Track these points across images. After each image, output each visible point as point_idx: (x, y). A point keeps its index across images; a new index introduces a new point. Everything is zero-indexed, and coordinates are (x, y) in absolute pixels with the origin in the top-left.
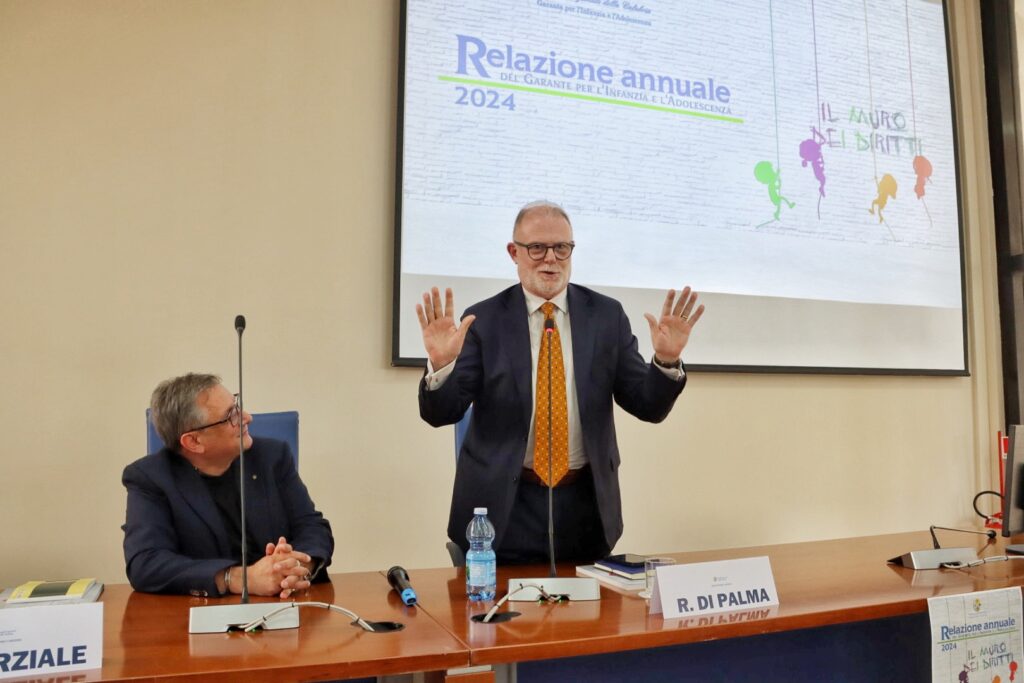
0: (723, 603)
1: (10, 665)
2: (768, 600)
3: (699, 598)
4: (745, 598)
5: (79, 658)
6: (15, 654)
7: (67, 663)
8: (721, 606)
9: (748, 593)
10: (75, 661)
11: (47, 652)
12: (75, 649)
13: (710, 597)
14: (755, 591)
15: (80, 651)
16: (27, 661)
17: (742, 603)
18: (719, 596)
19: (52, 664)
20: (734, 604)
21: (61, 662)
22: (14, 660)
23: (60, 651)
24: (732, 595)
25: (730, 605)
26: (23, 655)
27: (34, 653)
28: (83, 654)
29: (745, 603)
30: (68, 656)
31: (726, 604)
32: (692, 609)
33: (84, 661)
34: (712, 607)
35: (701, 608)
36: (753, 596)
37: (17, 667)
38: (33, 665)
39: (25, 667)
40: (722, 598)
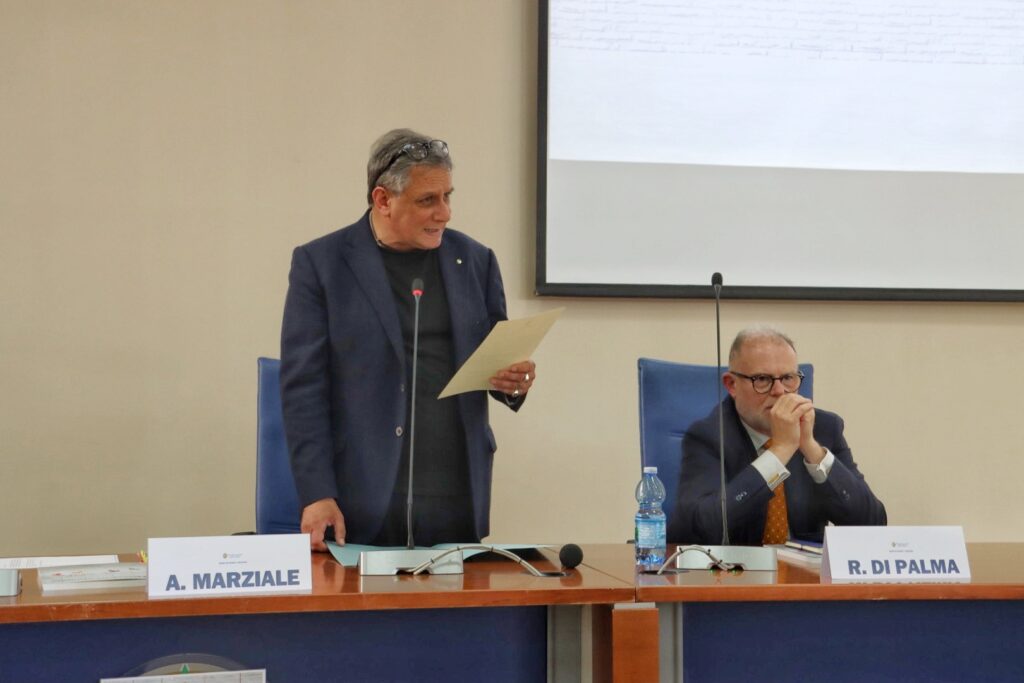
0: (902, 570)
1: (241, 581)
2: (957, 571)
3: (874, 562)
4: (928, 566)
5: (294, 580)
6: (244, 573)
7: (284, 583)
8: (899, 572)
9: (933, 562)
10: (291, 582)
11: (268, 573)
12: (290, 572)
13: (887, 562)
14: (942, 562)
15: (294, 574)
16: (253, 580)
17: (924, 571)
18: (897, 562)
19: (273, 584)
20: (914, 572)
21: (280, 583)
22: (243, 578)
23: (278, 573)
24: (913, 562)
25: (910, 572)
26: (250, 574)
27: (258, 574)
28: (296, 577)
29: (929, 572)
30: (284, 578)
31: (904, 572)
32: (865, 572)
33: (297, 583)
34: (888, 572)
35: (875, 572)
36: (938, 565)
37: (245, 584)
38: (258, 584)
39: (252, 585)
40: (901, 565)
